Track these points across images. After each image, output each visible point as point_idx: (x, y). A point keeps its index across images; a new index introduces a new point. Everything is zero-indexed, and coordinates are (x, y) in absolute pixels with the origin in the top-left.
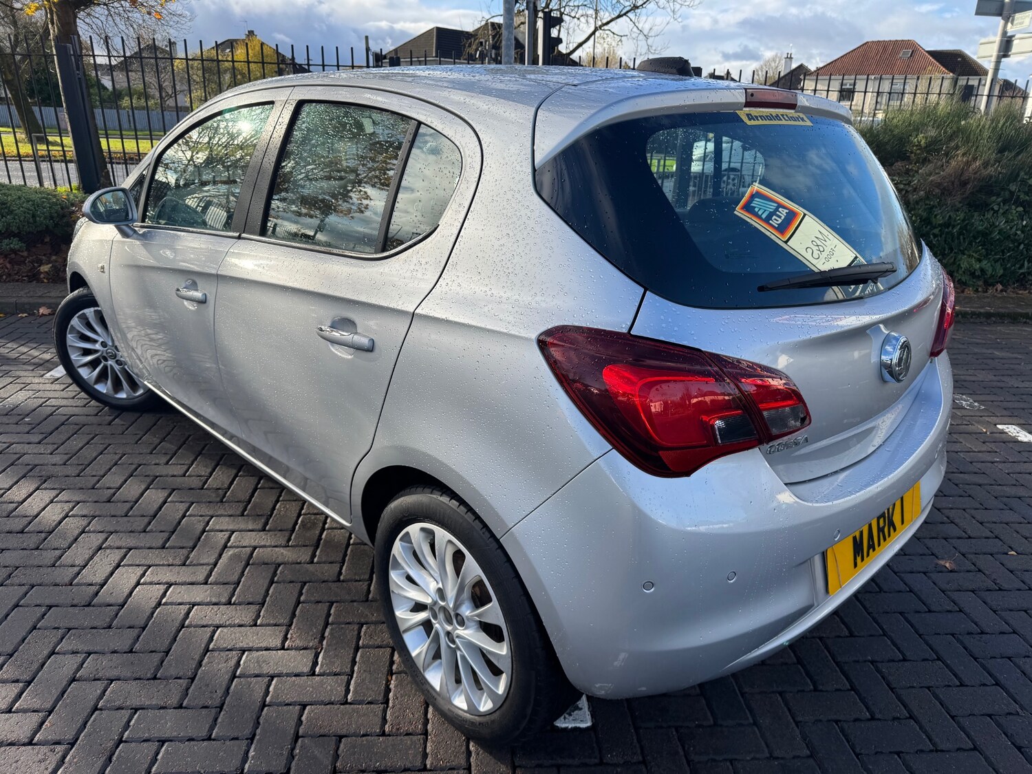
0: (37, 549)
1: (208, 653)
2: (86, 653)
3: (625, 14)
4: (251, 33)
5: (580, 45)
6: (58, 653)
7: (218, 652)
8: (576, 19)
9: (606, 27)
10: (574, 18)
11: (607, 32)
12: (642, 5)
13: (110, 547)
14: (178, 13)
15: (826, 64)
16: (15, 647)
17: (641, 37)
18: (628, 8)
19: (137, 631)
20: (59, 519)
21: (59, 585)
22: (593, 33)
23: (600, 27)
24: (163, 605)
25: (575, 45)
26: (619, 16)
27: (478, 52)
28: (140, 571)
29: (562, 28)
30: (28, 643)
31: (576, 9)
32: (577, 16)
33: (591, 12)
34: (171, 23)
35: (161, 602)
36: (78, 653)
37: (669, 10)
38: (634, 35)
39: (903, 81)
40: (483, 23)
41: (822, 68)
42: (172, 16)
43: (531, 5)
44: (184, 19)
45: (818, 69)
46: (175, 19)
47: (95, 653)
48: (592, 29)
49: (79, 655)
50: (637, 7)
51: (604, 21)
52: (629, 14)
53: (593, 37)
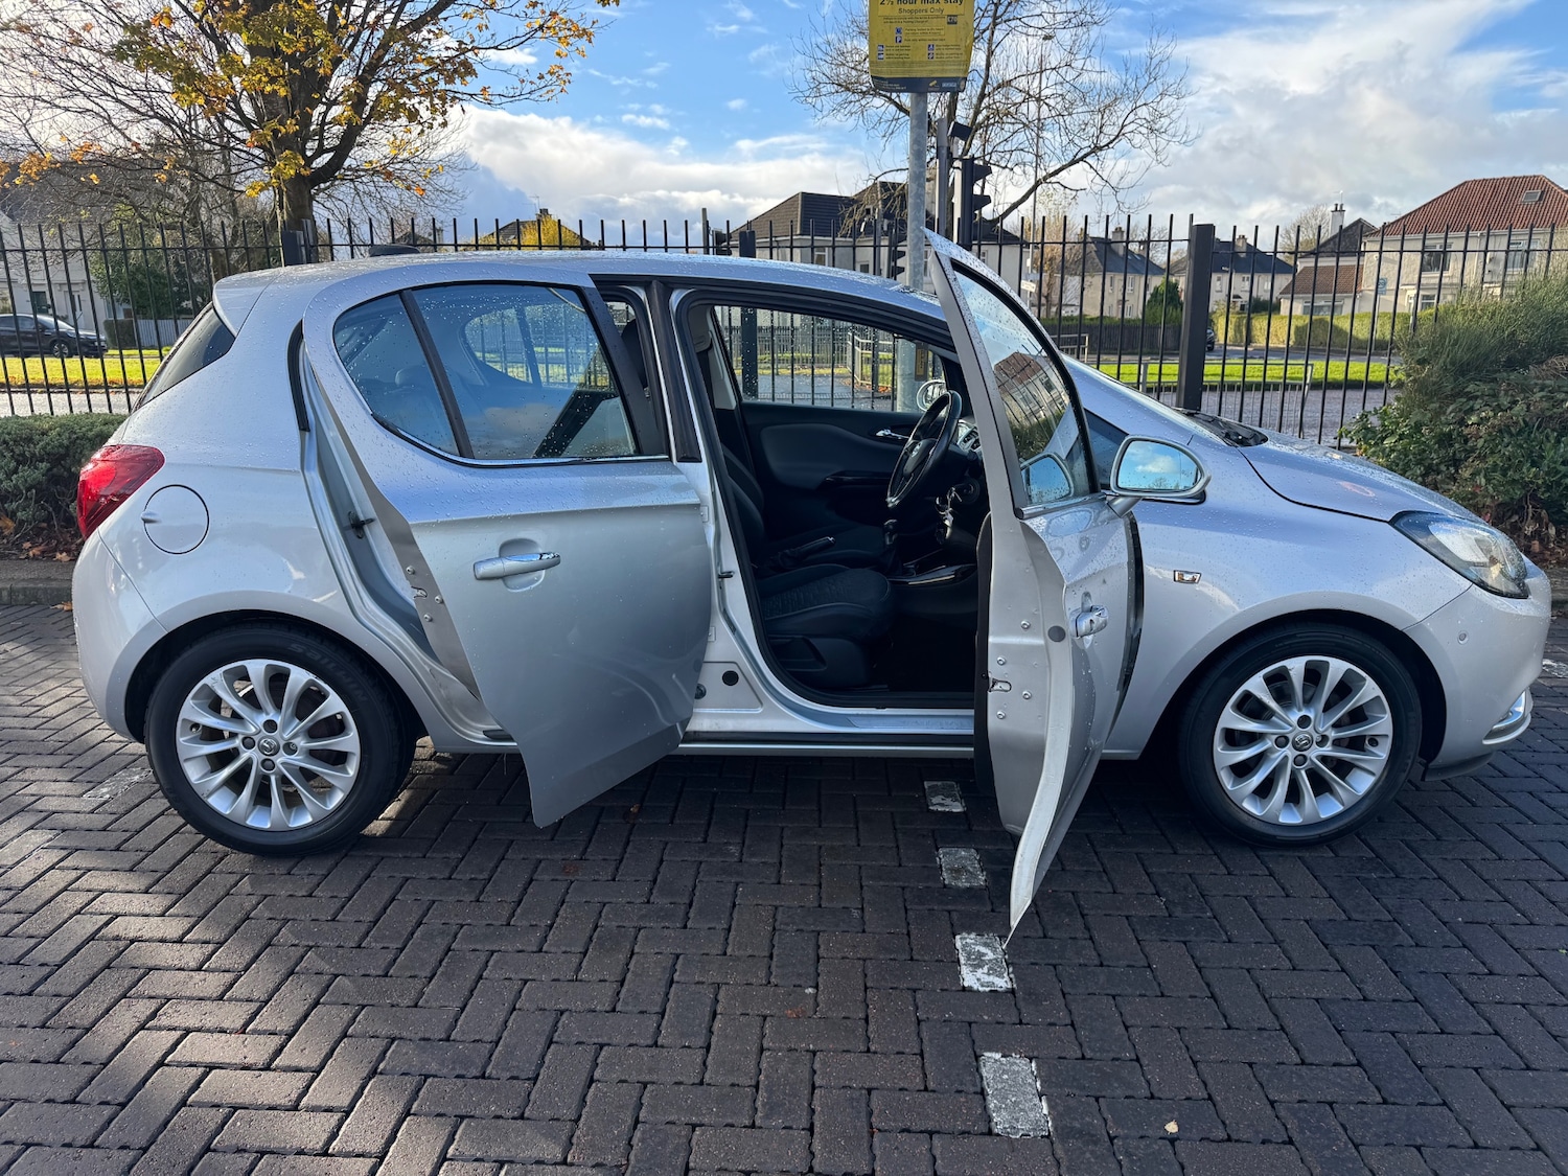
0: (199, 969)
1: (446, 1164)
2: (256, 1152)
3: (1082, 159)
4: (544, 212)
5: (1015, 206)
6: (214, 1151)
7: (461, 1163)
8: (1007, 170)
9: (1053, 179)
10: (1004, 168)
11: (1056, 186)
12: (1107, 145)
13: (306, 972)
14: (447, 188)
15: (1398, 217)
16: (153, 1135)
17: (1107, 190)
18: (1087, 150)
19: (337, 1116)
20: (235, 922)
21: (226, 1032)
22: (1033, 189)
23: (1045, 178)
24: (381, 1073)
25: (1006, 207)
26: (1074, 162)
27: (864, 224)
28: (347, 1013)
29: (986, 184)
30: (173, 1130)
31: (1008, 156)
32: (1009, 166)
33: (1030, 157)
34: (438, 202)
35: (377, 1068)
36: (245, 1151)
37: (1148, 149)
38: (1096, 188)
39: (1527, 237)
40: (870, 183)
41: (1393, 223)
42: (438, 193)
43: (944, 152)
44: (455, 196)
45: (1385, 226)
46: (444, 197)
47: (272, 1153)
48: (1032, 182)
49: (246, 1155)
50: (1101, 149)
51: (1051, 170)
52: (1087, 159)
53: (1033, 194)
